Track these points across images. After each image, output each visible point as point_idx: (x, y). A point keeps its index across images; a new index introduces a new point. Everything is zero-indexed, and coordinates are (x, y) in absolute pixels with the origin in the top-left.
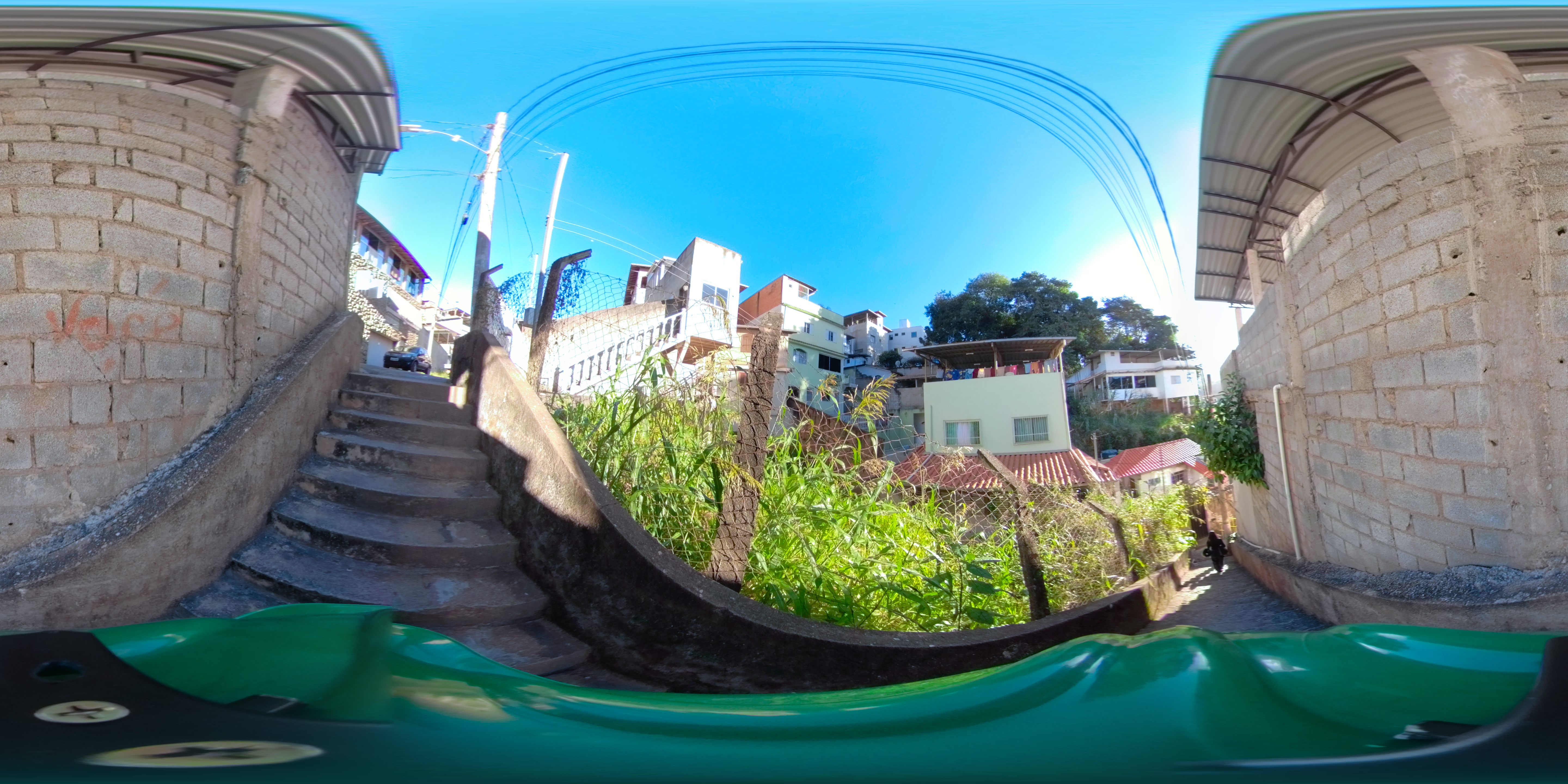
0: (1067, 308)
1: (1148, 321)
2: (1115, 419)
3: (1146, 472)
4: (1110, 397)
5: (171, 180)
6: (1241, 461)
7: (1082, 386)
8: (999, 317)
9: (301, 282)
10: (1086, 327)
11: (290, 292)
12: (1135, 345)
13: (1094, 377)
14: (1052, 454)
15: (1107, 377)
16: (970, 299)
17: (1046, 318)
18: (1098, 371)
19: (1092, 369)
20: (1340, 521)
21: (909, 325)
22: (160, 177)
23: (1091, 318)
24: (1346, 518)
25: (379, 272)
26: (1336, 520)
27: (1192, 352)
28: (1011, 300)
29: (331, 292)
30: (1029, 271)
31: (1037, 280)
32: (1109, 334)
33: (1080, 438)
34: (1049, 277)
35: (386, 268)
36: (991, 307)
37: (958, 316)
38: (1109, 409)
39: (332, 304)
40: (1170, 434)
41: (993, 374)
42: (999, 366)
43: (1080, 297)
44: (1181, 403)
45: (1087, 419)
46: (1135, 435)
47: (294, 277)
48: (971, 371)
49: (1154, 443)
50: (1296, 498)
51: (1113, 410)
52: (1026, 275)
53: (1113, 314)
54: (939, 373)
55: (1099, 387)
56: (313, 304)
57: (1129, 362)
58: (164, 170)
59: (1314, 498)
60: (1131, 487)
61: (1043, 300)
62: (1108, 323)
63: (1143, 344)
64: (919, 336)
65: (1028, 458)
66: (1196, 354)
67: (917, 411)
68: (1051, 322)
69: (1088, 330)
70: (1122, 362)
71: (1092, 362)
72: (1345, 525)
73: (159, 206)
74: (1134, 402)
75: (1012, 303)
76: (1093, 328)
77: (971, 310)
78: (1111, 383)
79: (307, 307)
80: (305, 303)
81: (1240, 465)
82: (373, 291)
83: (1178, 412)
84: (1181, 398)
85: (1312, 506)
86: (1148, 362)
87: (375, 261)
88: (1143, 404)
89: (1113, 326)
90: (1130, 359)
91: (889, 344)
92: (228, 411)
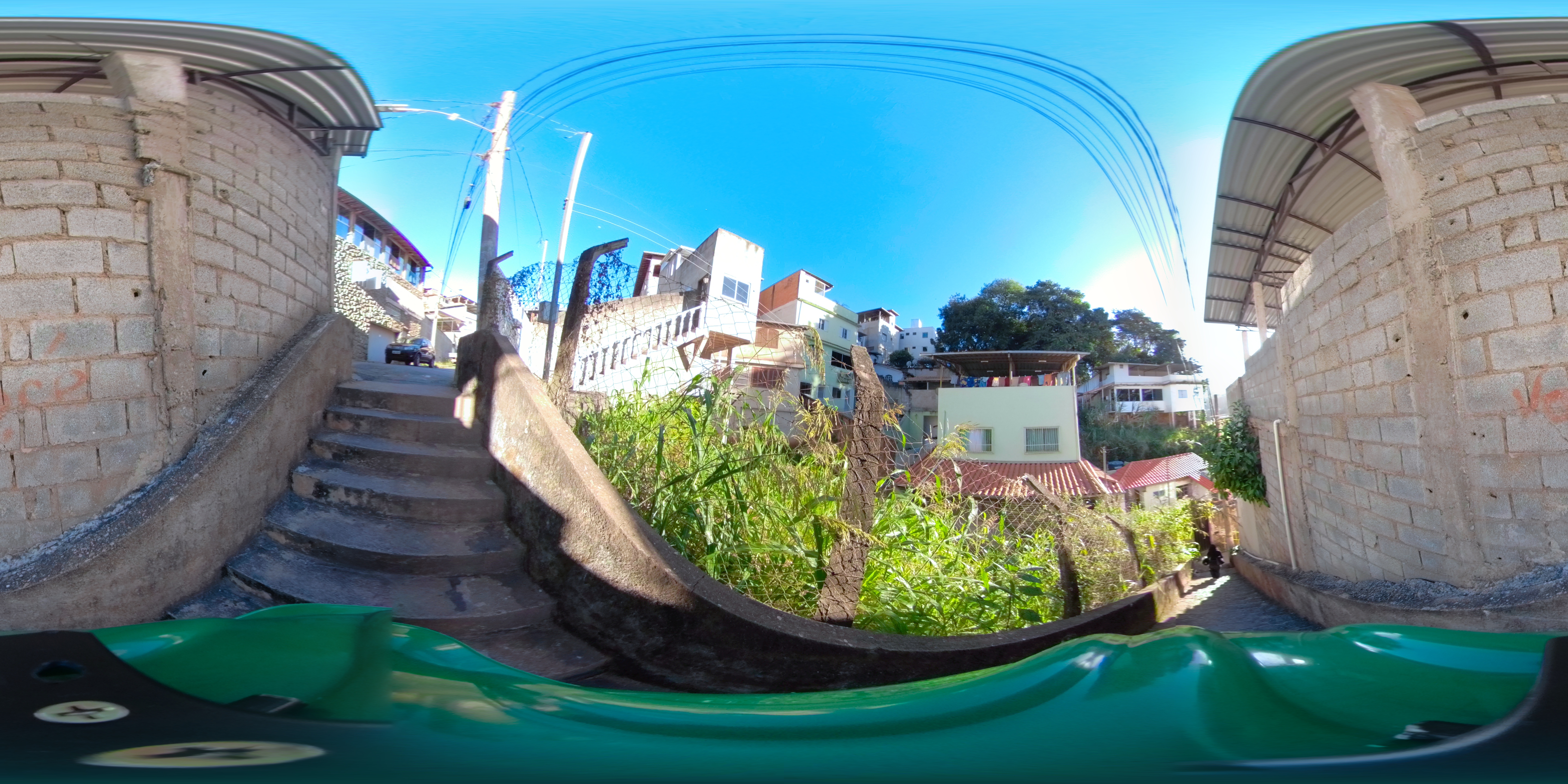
0: (1078, 317)
1: (1157, 335)
2: (1122, 431)
3: (1151, 485)
4: (1117, 409)
6: (1244, 482)
7: (1090, 396)
8: (1011, 324)
9: (263, 288)
10: (1096, 338)
11: (247, 303)
12: (1143, 357)
13: (1102, 388)
14: (1061, 465)
15: (1116, 389)
16: (984, 303)
17: (1058, 328)
18: (1107, 382)
19: (1101, 380)
20: (1327, 537)
21: (920, 325)
23: (1101, 329)
24: (1331, 535)
25: (376, 262)
26: (1324, 536)
27: (1199, 367)
28: (1023, 307)
29: (310, 293)
30: (1043, 280)
31: (1051, 289)
32: (1118, 345)
33: (1090, 450)
34: (1063, 287)
35: (384, 257)
36: (1004, 313)
37: (972, 320)
38: (1116, 420)
39: (312, 307)
40: (1176, 448)
41: (1007, 384)
42: (1013, 376)
43: (1092, 308)
44: (1187, 417)
45: (1094, 430)
46: (1141, 447)
47: (252, 284)
48: (985, 379)
49: (1160, 456)
50: (1292, 516)
51: (1120, 421)
52: (1039, 283)
53: (1122, 325)
54: (954, 379)
55: (1107, 398)
56: (284, 312)
57: (1136, 375)
59: (1307, 517)
60: (1135, 499)
61: (1056, 309)
62: (1118, 334)
63: (1151, 357)
64: (930, 337)
65: (1038, 467)
66: (1203, 369)
67: (928, 414)
68: (1063, 332)
69: (1098, 341)
70: (1130, 374)
71: (1100, 374)
72: (1330, 540)
74: (1141, 415)
75: (1025, 310)
76: (1103, 338)
77: (985, 315)
78: (1119, 396)
79: (275, 317)
80: (272, 312)
81: (1244, 486)
82: (371, 282)
83: (1184, 426)
84: (1187, 412)
85: (1305, 523)
86: (1156, 375)
87: (371, 251)
88: (1150, 416)
89: (1122, 338)
90: (1138, 371)
91: (900, 344)
92: (165, 465)
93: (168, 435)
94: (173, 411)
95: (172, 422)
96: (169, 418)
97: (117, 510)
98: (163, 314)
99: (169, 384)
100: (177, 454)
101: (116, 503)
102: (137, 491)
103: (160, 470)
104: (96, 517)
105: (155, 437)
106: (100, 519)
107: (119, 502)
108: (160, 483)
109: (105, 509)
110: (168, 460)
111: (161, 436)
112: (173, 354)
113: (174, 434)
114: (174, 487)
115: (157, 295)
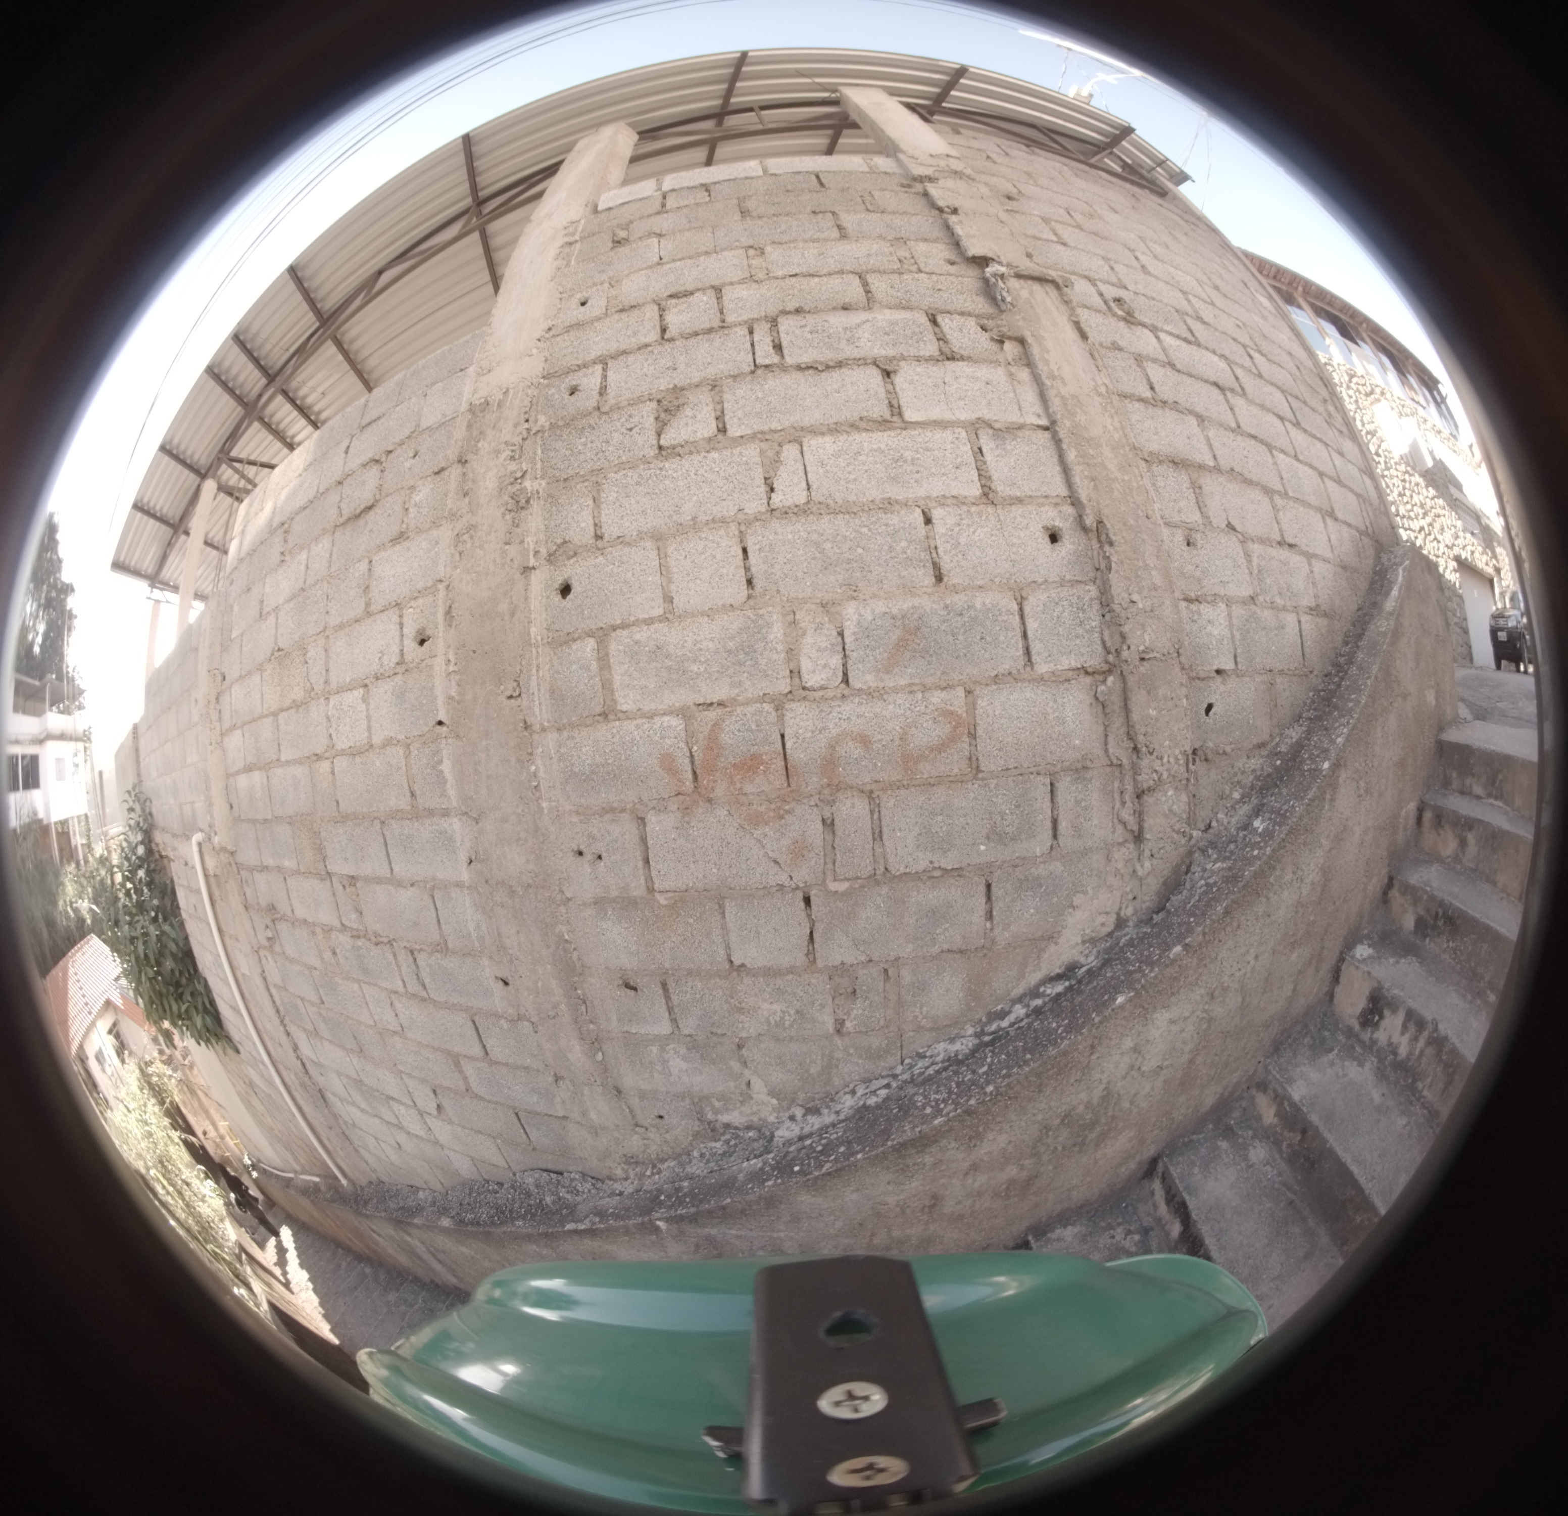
5: (861, 362)
22: (840, 365)
25: (1396, 400)
58: (843, 344)
73: (857, 437)
92: (1121, 923)
93: (1135, 854)
94: (1148, 800)
95: (1146, 825)
96: (1140, 815)
97: (1011, 1018)
98: (1113, 577)
99: (1141, 738)
100: (1148, 899)
101: (1014, 1002)
102: (1059, 977)
103: (1110, 935)
104: (970, 1031)
105: (1108, 860)
106: (977, 1035)
107: (1019, 1000)
108: (1106, 963)
109: (989, 1014)
110: (1128, 912)
111: (1121, 855)
112: (1145, 668)
113: (1147, 853)
114: (1130, 973)
115: (1093, 535)
